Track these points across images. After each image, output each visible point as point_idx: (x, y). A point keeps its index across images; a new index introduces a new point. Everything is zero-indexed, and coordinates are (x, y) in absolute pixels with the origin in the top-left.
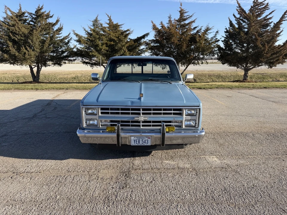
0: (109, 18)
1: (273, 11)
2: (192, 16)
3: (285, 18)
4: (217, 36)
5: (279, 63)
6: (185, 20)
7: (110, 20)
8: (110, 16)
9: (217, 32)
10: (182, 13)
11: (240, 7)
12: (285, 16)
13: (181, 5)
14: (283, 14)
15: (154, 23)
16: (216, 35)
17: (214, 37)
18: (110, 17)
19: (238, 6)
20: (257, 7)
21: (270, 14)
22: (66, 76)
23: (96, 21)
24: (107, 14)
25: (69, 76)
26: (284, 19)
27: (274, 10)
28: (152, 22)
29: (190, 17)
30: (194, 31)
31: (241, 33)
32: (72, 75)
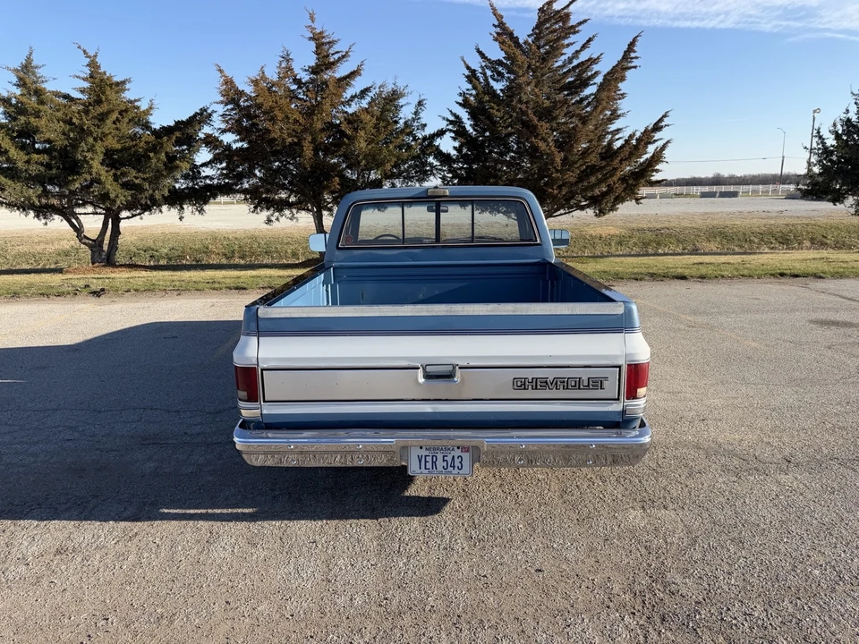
0: (88, 60)
1: (590, 40)
2: (347, 53)
3: (630, 62)
4: (421, 115)
5: (620, 199)
6: (330, 65)
7: (93, 65)
8: (92, 54)
9: (420, 103)
10: (320, 42)
11: (501, 25)
12: (633, 55)
13: (312, 19)
14: (626, 48)
15: (227, 73)
16: (416, 113)
17: (414, 120)
18: (95, 56)
19: (497, 23)
20: (548, 25)
21: (584, 47)
22: (39, 248)
23: (27, 67)
24: (79, 47)
25: (51, 248)
26: (630, 65)
27: (594, 36)
28: (221, 71)
29: (343, 57)
30: (363, 101)
31: (493, 108)
32: (62, 242)
